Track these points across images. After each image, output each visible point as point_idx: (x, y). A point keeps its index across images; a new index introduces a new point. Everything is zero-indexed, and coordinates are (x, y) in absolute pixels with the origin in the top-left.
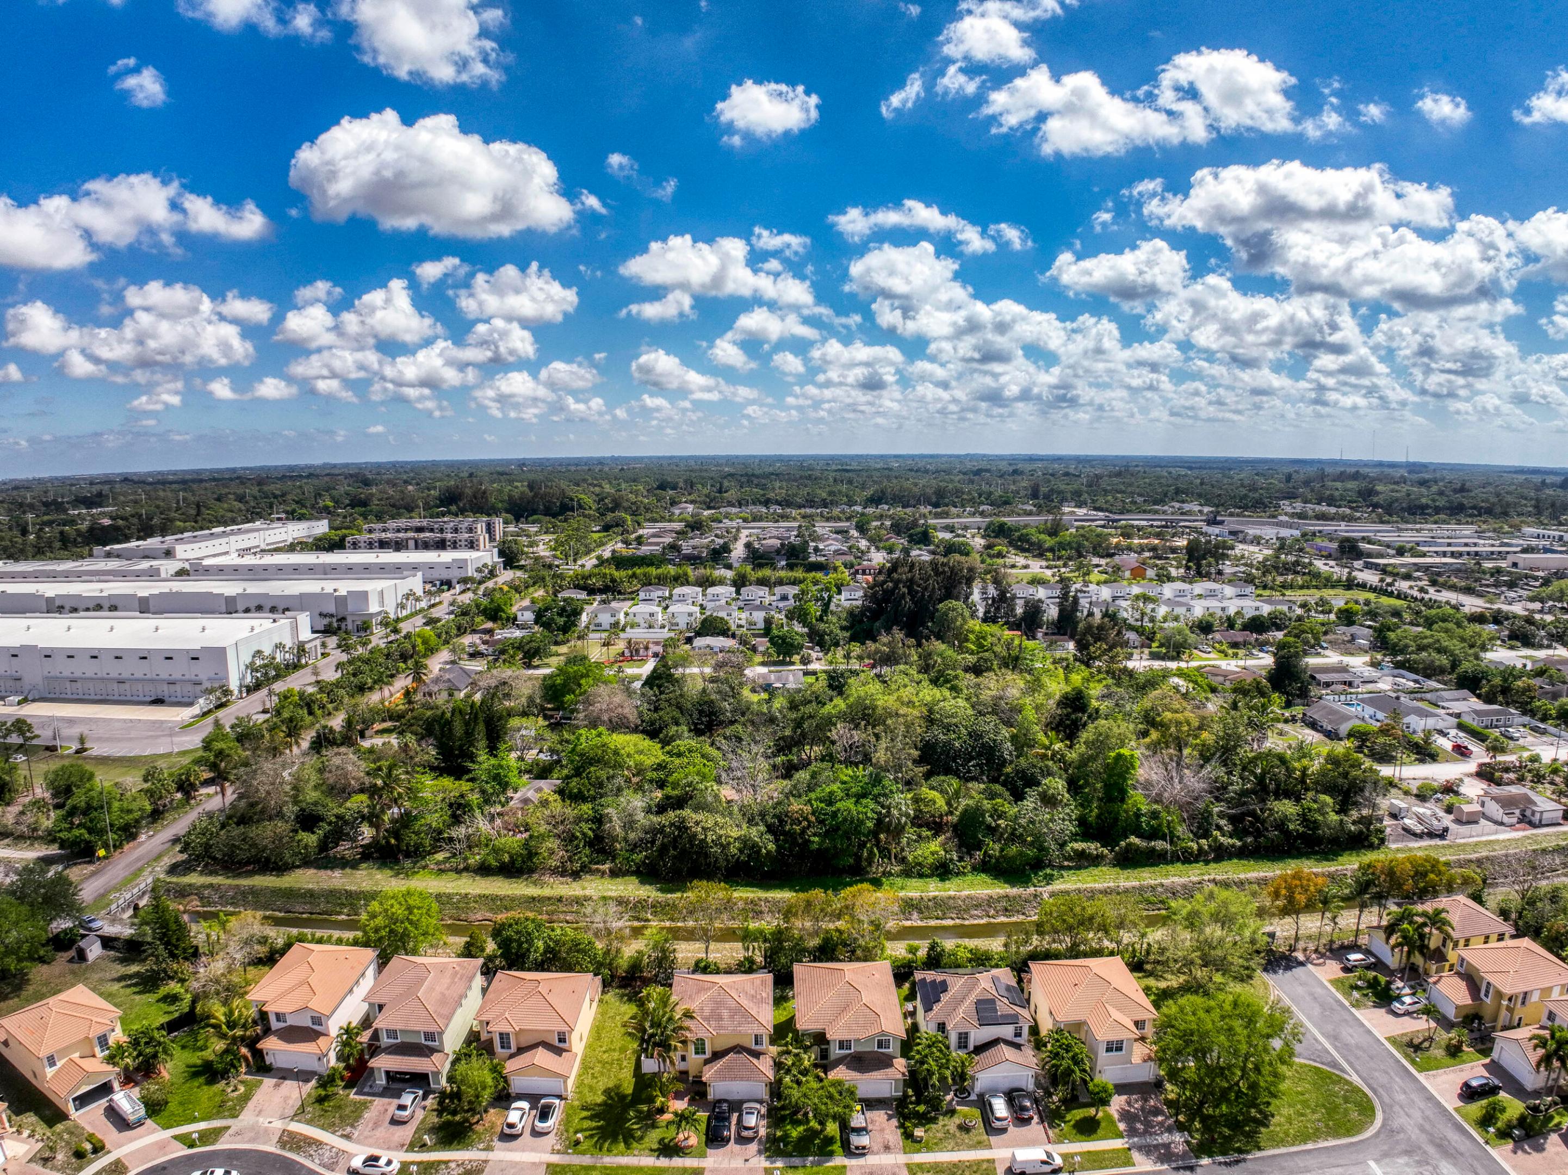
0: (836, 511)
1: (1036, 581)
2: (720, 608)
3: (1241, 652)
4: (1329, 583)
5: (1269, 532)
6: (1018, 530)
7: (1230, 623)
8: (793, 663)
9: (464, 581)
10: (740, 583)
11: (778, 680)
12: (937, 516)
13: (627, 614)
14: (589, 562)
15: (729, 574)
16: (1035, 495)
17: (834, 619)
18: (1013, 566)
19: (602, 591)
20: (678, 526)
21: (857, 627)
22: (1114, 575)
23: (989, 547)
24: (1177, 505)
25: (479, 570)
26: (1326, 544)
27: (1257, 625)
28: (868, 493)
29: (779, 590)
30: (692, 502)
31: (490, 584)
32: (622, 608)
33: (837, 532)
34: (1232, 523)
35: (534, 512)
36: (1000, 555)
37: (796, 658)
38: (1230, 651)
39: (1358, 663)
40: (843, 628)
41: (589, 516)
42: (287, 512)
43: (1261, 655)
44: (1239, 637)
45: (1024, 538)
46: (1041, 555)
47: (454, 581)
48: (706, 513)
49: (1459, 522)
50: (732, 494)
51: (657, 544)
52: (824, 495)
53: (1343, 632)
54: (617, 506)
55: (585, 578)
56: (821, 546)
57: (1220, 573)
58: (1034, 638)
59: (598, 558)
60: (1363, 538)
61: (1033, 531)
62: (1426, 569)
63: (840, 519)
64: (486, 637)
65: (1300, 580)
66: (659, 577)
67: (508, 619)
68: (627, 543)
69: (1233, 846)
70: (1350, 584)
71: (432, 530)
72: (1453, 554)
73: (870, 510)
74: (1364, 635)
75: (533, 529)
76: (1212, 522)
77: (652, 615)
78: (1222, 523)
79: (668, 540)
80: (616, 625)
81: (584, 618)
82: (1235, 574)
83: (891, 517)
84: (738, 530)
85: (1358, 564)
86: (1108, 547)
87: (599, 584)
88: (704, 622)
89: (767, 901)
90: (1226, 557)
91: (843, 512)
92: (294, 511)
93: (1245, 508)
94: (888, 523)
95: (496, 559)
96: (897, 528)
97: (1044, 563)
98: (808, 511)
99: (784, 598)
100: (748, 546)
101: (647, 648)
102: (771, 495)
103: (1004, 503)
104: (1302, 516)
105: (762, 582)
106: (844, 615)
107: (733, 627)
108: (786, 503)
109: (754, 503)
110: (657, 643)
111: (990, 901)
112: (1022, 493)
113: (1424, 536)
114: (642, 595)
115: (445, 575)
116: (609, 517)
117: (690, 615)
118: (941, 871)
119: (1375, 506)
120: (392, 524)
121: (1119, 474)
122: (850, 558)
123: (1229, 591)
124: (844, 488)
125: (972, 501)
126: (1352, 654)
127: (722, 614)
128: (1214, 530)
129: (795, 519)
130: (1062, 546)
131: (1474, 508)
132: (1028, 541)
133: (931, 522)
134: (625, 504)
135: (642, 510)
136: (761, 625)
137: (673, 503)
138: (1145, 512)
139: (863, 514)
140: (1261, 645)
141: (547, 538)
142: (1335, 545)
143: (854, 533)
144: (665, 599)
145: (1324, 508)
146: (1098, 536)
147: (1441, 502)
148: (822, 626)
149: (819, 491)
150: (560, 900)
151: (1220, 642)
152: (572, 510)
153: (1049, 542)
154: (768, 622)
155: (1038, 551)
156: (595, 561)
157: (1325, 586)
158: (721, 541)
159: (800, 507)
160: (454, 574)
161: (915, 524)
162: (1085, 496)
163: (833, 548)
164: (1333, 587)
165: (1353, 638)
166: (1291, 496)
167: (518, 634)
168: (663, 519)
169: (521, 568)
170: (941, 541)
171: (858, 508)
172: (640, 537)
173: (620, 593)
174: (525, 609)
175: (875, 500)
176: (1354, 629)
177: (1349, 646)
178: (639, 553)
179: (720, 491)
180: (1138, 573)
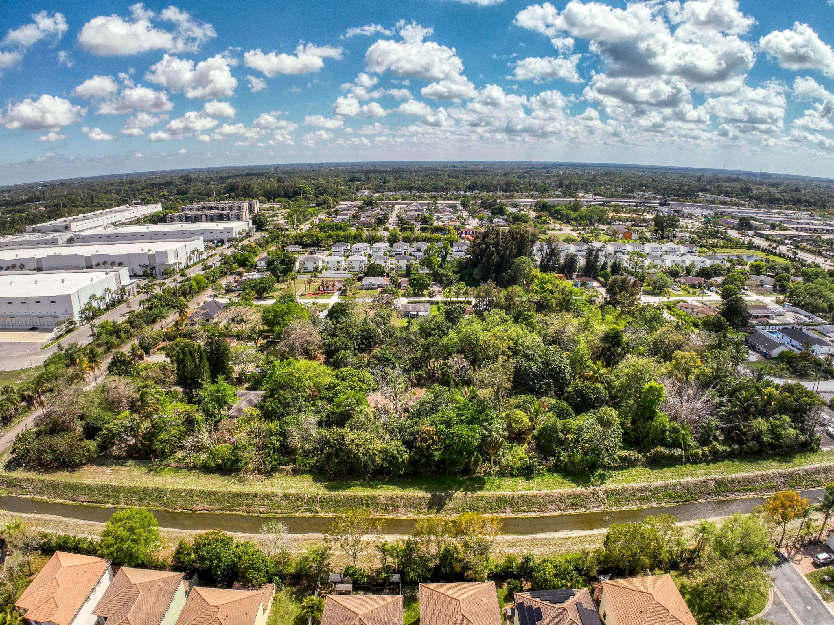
0: (449, 194)
1: (568, 240)
2: (380, 258)
3: (698, 291)
4: (738, 245)
5: (697, 212)
6: (554, 207)
7: (688, 271)
8: (423, 295)
9: (231, 240)
10: (392, 240)
11: (414, 309)
12: (507, 197)
13: (323, 262)
14: (305, 227)
15: (386, 234)
16: (561, 186)
17: (449, 266)
18: (553, 229)
19: (311, 245)
20: (359, 203)
21: (464, 272)
22: (614, 236)
23: (538, 217)
24: (641, 193)
25: (240, 233)
26: (730, 220)
27: (705, 273)
28: (467, 183)
29: (416, 245)
30: (368, 189)
31: (245, 242)
32: (321, 256)
33: (450, 207)
34: (674, 205)
35: (279, 196)
36: (545, 222)
37: (426, 292)
38: (691, 290)
39: (768, 300)
40: (455, 272)
41: (308, 199)
42: (141, 199)
43: (710, 293)
44: (696, 281)
45: (558, 212)
46: (568, 222)
47: (225, 240)
48: (376, 195)
49: (799, 210)
50: (391, 185)
51: (346, 215)
52: (443, 185)
53: (755, 279)
54: (325, 192)
55: (301, 237)
56: (441, 216)
57: (674, 236)
58: (571, 278)
59: (312, 224)
60: (751, 217)
61: (563, 208)
62: (791, 238)
63: (451, 199)
64: (238, 278)
65: (721, 243)
66: (344, 237)
67: (252, 266)
68: (329, 214)
69: (725, 451)
70: (750, 246)
71: (217, 209)
72: (802, 229)
73: (468, 194)
74: (769, 283)
75: (277, 206)
76: (664, 204)
77: (338, 262)
78: (668, 205)
79: (353, 212)
80: (316, 269)
81: (298, 264)
82: (683, 238)
83: (481, 198)
84: (393, 205)
85: (751, 233)
86: (607, 218)
87: (309, 241)
88: (369, 267)
89: (402, 498)
90: (677, 226)
91: (453, 195)
92: (145, 199)
93: (680, 196)
94: (479, 201)
95: (251, 226)
96: (485, 205)
97: (571, 228)
98: (434, 194)
99: (419, 250)
100: (398, 216)
101: (333, 285)
102: (413, 185)
103: (544, 190)
104: (712, 202)
105: (406, 240)
106: (455, 264)
107: (387, 270)
108: (421, 189)
109: (403, 189)
110: (340, 282)
111: (562, 498)
112: (554, 184)
113: (782, 218)
114: (334, 249)
115: (220, 237)
116: (321, 198)
117: (362, 262)
118: (526, 471)
119: (751, 198)
120: (195, 205)
121: (606, 174)
122: (457, 223)
123: (683, 249)
124: (453, 180)
125: (526, 189)
126: (763, 294)
127: (380, 262)
128: (665, 209)
129: (426, 199)
130: (581, 217)
131: (806, 201)
132: (560, 214)
133: (504, 201)
134: (330, 191)
135: (339, 194)
136: (404, 268)
137: (358, 189)
138: (624, 197)
139: (464, 196)
140: (709, 287)
141: (284, 211)
142: (737, 221)
143: (460, 207)
144: (347, 251)
145: (723, 198)
146: (601, 211)
147: (787, 197)
148: (442, 271)
149: (440, 183)
150: (255, 496)
151: (684, 284)
152: (300, 194)
153: (573, 215)
154: (409, 267)
155: (567, 220)
156: (309, 226)
157: (736, 247)
158: (383, 213)
159: (429, 192)
160: (225, 236)
161: (495, 202)
162: (589, 187)
163: (448, 217)
164: (740, 248)
165: (762, 284)
166: (703, 190)
167: (256, 275)
168: (351, 199)
169: (266, 230)
170: (511, 213)
171: (462, 193)
172: (337, 210)
173: (321, 247)
174: (262, 259)
175: (472, 188)
176: (762, 278)
177: (759, 289)
178: (335, 221)
179: (384, 182)
180: (627, 236)
